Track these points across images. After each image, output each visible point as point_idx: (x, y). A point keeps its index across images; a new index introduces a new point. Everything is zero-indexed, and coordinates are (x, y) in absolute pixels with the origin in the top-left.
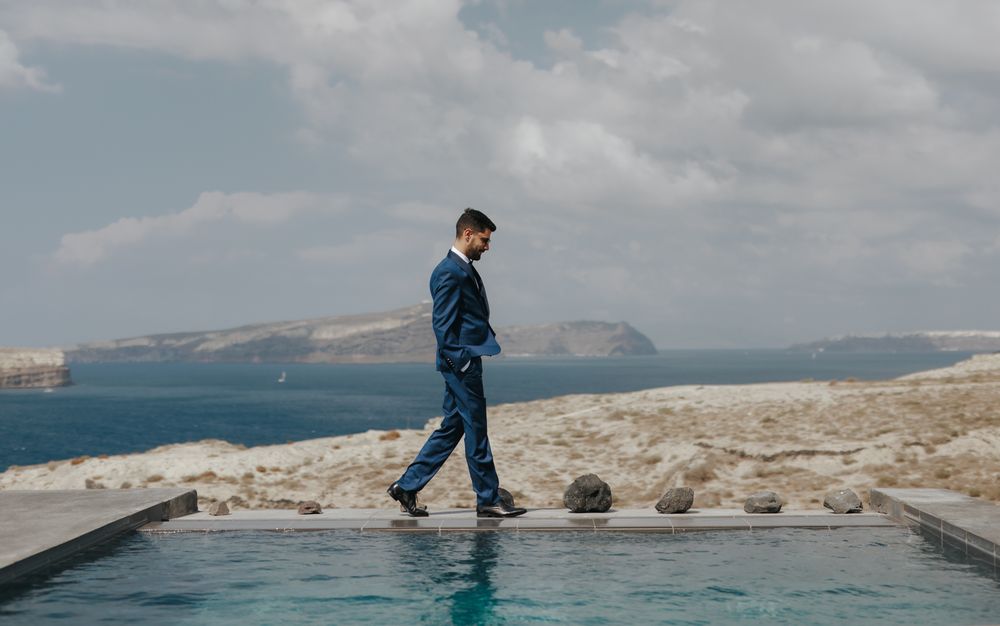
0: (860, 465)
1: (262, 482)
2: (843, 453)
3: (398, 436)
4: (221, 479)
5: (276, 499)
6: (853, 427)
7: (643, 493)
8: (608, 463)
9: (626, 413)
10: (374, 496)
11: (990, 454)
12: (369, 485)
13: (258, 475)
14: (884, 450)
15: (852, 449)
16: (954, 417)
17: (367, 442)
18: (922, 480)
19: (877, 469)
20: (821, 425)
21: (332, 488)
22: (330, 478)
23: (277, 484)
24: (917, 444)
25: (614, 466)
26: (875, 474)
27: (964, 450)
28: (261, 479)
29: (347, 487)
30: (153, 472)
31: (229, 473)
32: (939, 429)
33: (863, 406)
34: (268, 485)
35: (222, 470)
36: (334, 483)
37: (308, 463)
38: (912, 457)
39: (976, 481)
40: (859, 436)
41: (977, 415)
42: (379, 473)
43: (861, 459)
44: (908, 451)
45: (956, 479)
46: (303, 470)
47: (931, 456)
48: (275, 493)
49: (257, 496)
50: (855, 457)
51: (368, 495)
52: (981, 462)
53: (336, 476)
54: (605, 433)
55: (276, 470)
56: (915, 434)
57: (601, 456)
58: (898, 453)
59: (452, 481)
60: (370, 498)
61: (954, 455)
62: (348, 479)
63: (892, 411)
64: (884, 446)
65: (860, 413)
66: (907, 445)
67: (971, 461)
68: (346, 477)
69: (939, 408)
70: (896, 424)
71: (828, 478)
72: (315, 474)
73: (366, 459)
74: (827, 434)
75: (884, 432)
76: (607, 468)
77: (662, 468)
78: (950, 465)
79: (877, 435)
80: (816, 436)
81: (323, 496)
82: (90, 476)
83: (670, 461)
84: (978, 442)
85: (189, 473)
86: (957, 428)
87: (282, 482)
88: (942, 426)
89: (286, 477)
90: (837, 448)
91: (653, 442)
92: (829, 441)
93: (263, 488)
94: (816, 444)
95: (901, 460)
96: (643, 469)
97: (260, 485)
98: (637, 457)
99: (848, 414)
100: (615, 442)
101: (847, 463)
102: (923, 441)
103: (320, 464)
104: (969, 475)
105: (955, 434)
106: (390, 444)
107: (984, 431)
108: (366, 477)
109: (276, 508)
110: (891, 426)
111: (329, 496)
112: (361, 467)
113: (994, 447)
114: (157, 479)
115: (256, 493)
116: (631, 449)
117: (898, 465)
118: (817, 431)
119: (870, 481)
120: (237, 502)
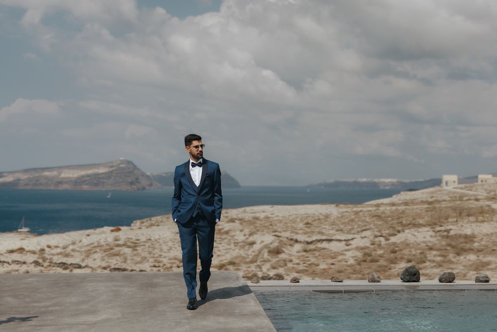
0: (354, 246)
1: (50, 253)
2: (345, 240)
3: (120, 230)
4: (27, 251)
5: (58, 262)
6: (349, 227)
7: (248, 260)
8: (229, 244)
9: (236, 219)
10: (109, 261)
11: (415, 241)
12: (107, 255)
13: (47, 249)
14: (365, 239)
15: (350, 238)
16: (398, 223)
17: (104, 233)
18: (384, 254)
19: (362, 249)
20: (334, 226)
21: (88, 256)
22: (86, 251)
23: (58, 254)
24: (381, 236)
25: (232, 246)
26: (361, 251)
27: (403, 240)
28: (49, 251)
29: (96, 256)
31: (31, 248)
32: (391, 229)
33: (353, 217)
34: (53, 255)
35: (28, 246)
36: (88, 254)
37: (74, 243)
38: (378, 243)
39: (410, 255)
40: (353, 232)
41: (409, 222)
42: (112, 249)
43: (354, 243)
44: (377, 239)
45: (400, 254)
46: (71, 247)
47: (388, 242)
48: (57, 259)
49: (48, 261)
50: (351, 242)
51: (107, 260)
52: (411, 245)
53: (89, 250)
54: (226, 229)
55: (57, 247)
56: (380, 231)
57: (225, 241)
58: (372, 241)
59: (150, 253)
60: (108, 262)
61: (398, 242)
62: (96, 252)
63: (368, 219)
64: (365, 237)
65: (352, 220)
66: (376, 236)
67: (407, 245)
68: (94, 251)
69: (390, 219)
70: (370, 226)
71: (338, 253)
72: (78, 249)
73: (105, 242)
74: (337, 231)
75: (365, 230)
76: (229, 247)
77: (257, 247)
78: (397, 247)
79: (362, 231)
80: (331, 232)
81: (83, 260)
83: (260, 244)
84: (410, 236)
85: (10, 248)
86: (400, 228)
87: (60, 253)
88: (393, 227)
89: (62, 251)
90: (343, 238)
91: (251, 234)
92: (339, 234)
93: (51, 256)
94: (332, 236)
95: (373, 244)
96: (247, 247)
97: (49, 255)
98: (243, 242)
99: (346, 221)
100: (232, 233)
101: (347, 245)
102: (384, 235)
103: (80, 244)
104: (406, 252)
105: (399, 232)
106: (116, 234)
107: (413, 230)
108: (105, 251)
109: (58, 266)
110: (368, 227)
111: (86, 261)
112: (102, 246)
113: (417, 238)
115: (47, 259)
116: (240, 237)
117: (372, 246)
118: (332, 229)
119: (359, 254)
120: (36, 263)
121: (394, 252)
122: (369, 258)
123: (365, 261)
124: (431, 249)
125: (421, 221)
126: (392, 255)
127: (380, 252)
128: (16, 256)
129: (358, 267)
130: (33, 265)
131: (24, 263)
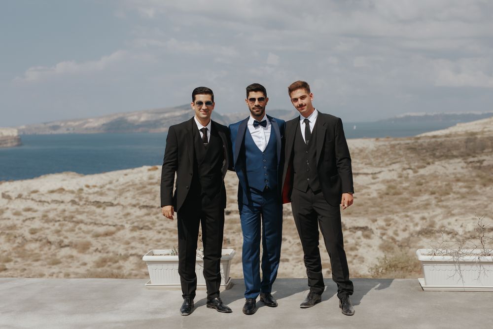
0: (380, 179)
1: (87, 192)
2: (372, 174)
3: (156, 169)
4: (67, 191)
5: (92, 201)
6: (380, 160)
10: (140, 198)
11: (445, 173)
12: (138, 193)
13: (85, 189)
14: (393, 172)
15: (377, 172)
16: (430, 155)
17: (141, 172)
18: (409, 187)
19: (388, 182)
20: (365, 160)
21: (120, 195)
22: (120, 190)
23: (94, 193)
24: (409, 169)
26: (387, 184)
27: (432, 171)
28: (87, 191)
29: (128, 194)
30: (34, 188)
31: (71, 188)
32: (421, 161)
33: (388, 150)
34: (90, 194)
35: (68, 187)
36: (121, 192)
37: (111, 183)
38: (406, 175)
39: (435, 187)
40: (381, 165)
41: (442, 154)
42: (144, 187)
43: (381, 177)
44: (405, 172)
45: (426, 186)
46: (108, 186)
47: (416, 175)
48: (92, 198)
49: (84, 200)
50: (378, 175)
51: (137, 198)
52: (440, 177)
53: (123, 189)
55: (95, 186)
56: (409, 164)
58: (399, 174)
60: (138, 200)
61: (427, 174)
62: (129, 190)
63: (401, 152)
64: (393, 170)
65: (386, 154)
66: (404, 169)
67: (435, 176)
68: (128, 189)
69: (424, 151)
70: (402, 159)
71: (363, 186)
72: (113, 188)
73: (139, 180)
74: (366, 164)
75: (394, 163)
78: (424, 179)
79: (391, 164)
80: (360, 166)
81: (115, 199)
82: (3, 191)
84: (440, 168)
85: (51, 189)
86: (430, 160)
87: (97, 193)
88: (423, 160)
89: (99, 190)
90: (370, 171)
92: (367, 168)
93: (87, 195)
94: (359, 170)
95: (400, 177)
97: (86, 194)
99: (379, 154)
101: (374, 178)
102: (413, 167)
103: (117, 183)
104: (432, 184)
105: (429, 164)
106: (152, 173)
107: (443, 162)
108: (138, 189)
109: (93, 205)
110: (398, 160)
111: (118, 199)
112: (136, 184)
113: (447, 170)
114: (35, 192)
115: (83, 198)
117: (399, 179)
118: (362, 163)
119: (383, 187)
120: (73, 202)
121: (420, 184)
122: (393, 191)
123: (387, 194)
124: (458, 180)
125: (455, 153)
126: (417, 188)
127: (405, 185)
128: (56, 196)
129: (379, 200)
130: (70, 204)
131: (62, 202)
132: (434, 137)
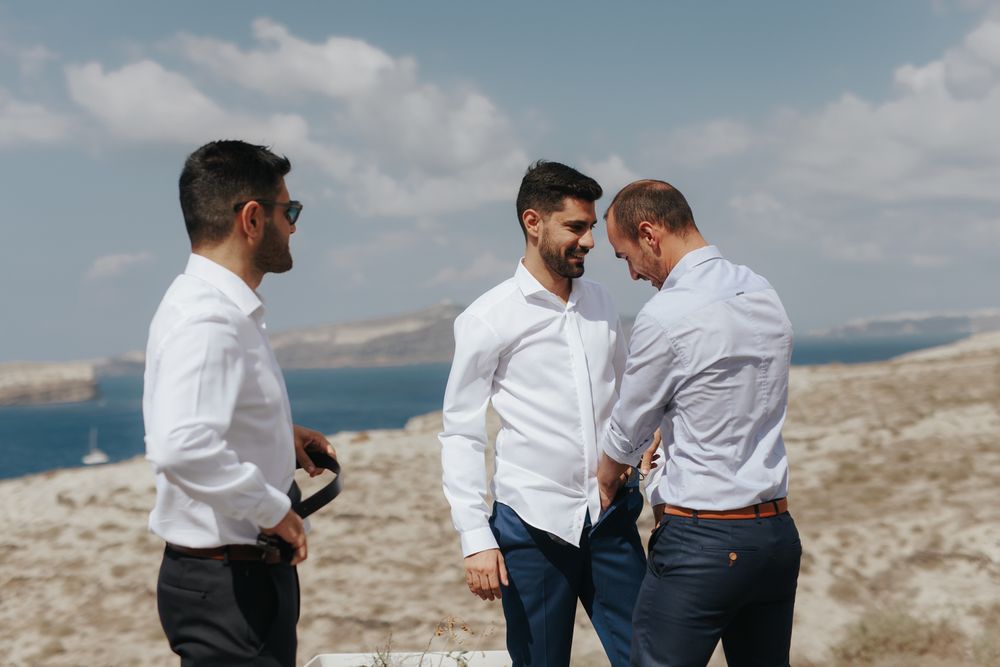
0: (823, 451)
2: (806, 440)
3: (367, 438)
6: (820, 412)
11: (957, 436)
14: (849, 435)
15: (816, 435)
16: (925, 399)
18: (883, 464)
19: (840, 455)
24: (882, 427)
26: (838, 461)
32: (907, 412)
33: (837, 391)
38: (876, 442)
39: (939, 463)
41: (949, 396)
44: (874, 436)
45: (919, 462)
47: (896, 439)
50: (819, 443)
52: (946, 445)
56: (881, 417)
58: (862, 438)
61: (920, 438)
63: (864, 395)
64: (849, 431)
65: (832, 398)
66: (872, 428)
67: (936, 443)
69: (912, 391)
70: (866, 408)
74: (796, 421)
75: (851, 417)
78: (914, 448)
79: (843, 420)
82: (59, 491)
84: (945, 424)
86: (925, 410)
88: (910, 408)
90: (801, 435)
92: (795, 428)
95: (865, 445)
99: (819, 400)
101: (810, 449)
102: (890, 424)
104: (931, 458)
105: (921, 416)
107: (953, 412)
110: (858, 410)
113: (961, 428)
117: (862, 450)
119: (831, 467)
121: (905, 458)
122: (850, 474)
123: (839, 480)
124: (985, 449)
125: (975, 393)
126: (902, 466)
127: (877, 460)
129: (824, 494)
132: (931, 361)
